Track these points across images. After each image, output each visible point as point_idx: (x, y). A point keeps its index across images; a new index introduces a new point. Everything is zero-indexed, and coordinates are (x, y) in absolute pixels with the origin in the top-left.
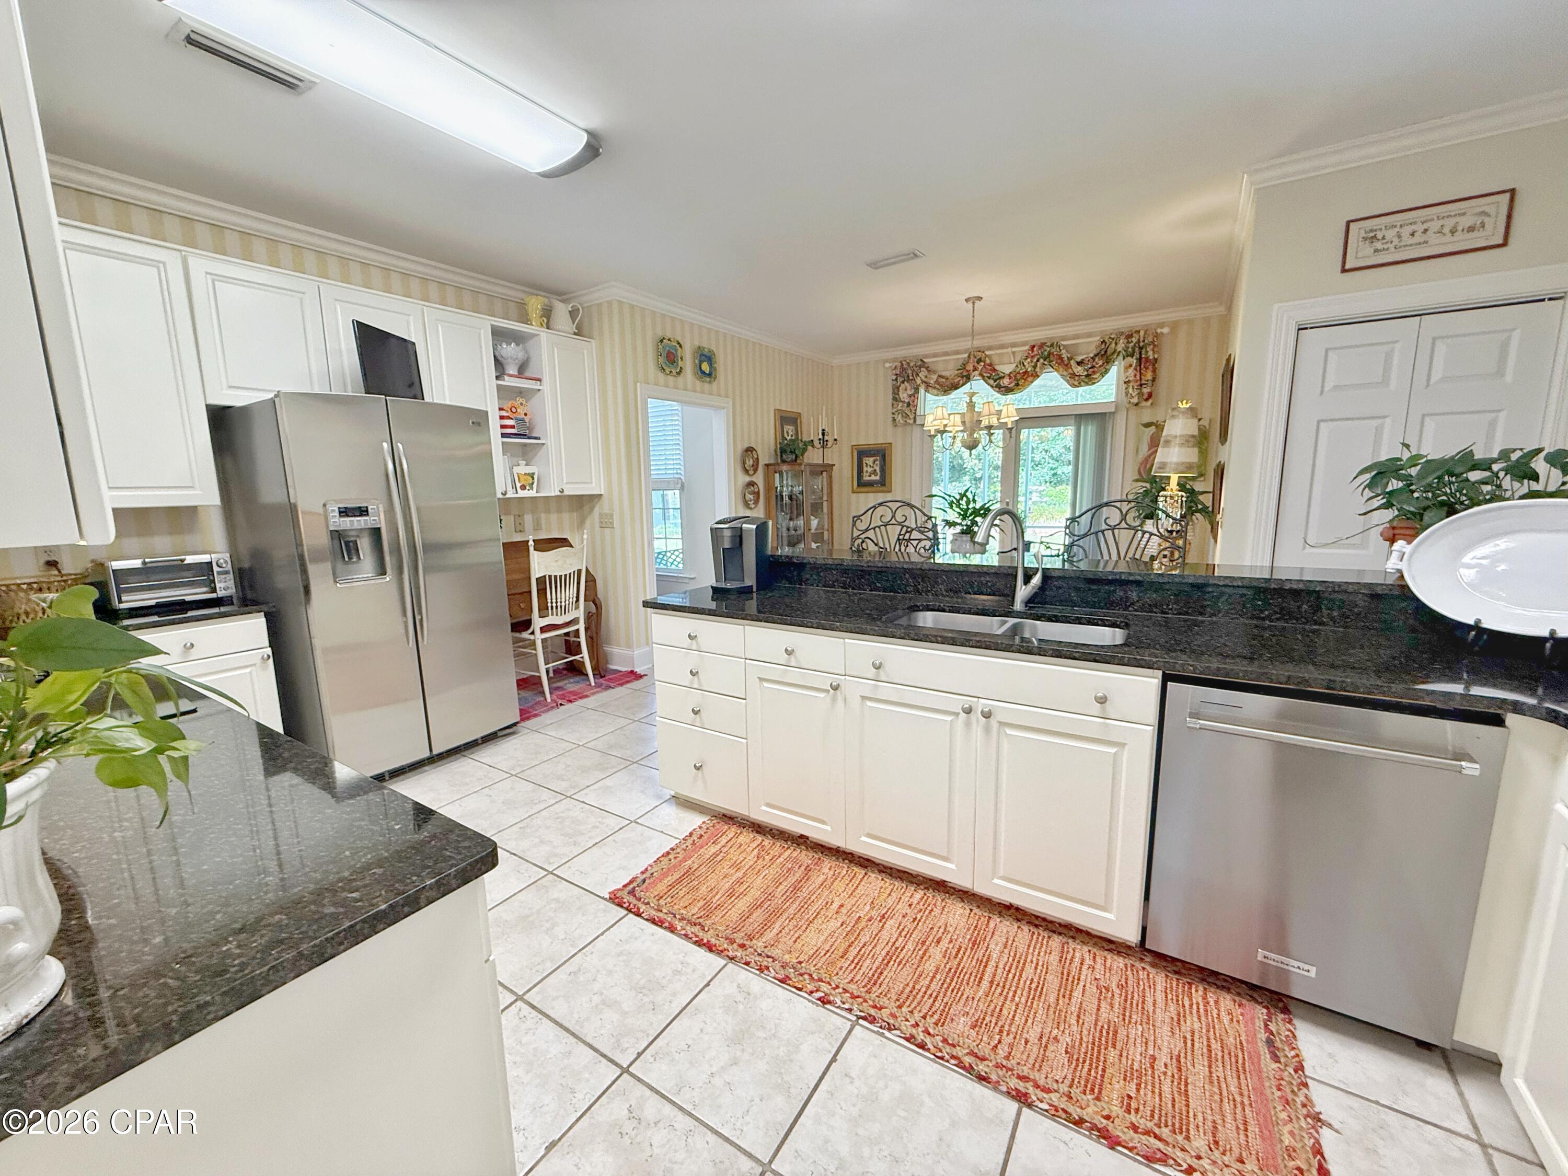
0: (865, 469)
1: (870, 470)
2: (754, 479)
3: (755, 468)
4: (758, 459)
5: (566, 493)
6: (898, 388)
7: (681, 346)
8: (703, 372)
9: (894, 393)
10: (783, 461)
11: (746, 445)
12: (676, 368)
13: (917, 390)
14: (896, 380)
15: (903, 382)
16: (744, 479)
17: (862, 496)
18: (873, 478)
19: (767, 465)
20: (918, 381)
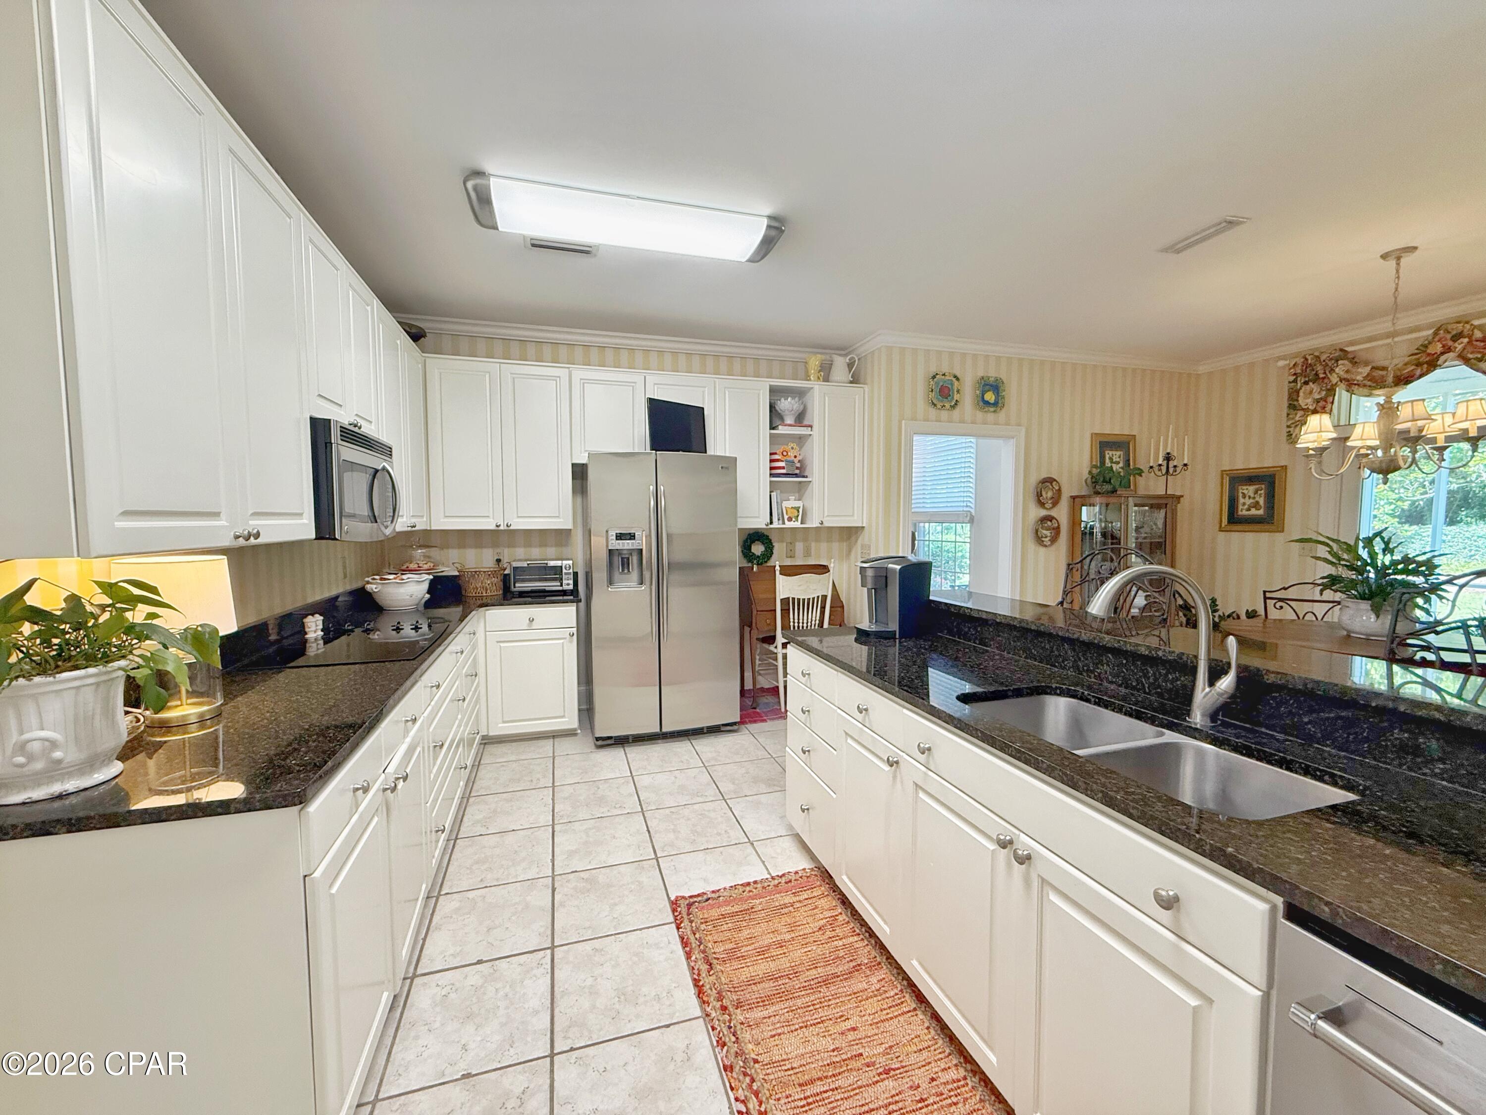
0: (1241, 500)
1: (1248, 502)
2: (1053, 513)
3: (1056, 502)
4: (1059, 490)
5: (826, 524)
6: (1298, 392)
7: (958, 379)
8: (987, 403)
9: (1290, 398)
10: (1097, 493)
11: (1044, 475)
12: (951, 401)
13: (1331, 391)
14: (1295, 381)
15: (1306, 383)
16: (1039, 513)
17: (1235, 536)
18: (1253, 512)
19: (1074, 498)
20: (1334, 379)
